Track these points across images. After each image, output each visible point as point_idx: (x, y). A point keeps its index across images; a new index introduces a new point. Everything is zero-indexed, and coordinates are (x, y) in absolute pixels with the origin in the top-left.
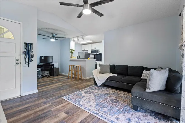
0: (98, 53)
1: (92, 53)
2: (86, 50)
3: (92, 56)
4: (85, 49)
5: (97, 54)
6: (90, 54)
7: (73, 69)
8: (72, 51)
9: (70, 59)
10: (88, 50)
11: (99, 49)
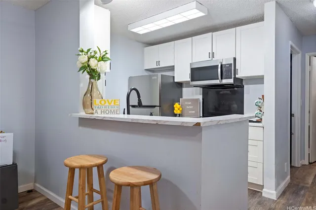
0: (231, 81)
1: (192, 80)
2: (162, 65)
3: (193, 94)
4: (158, 63)
5: (225, 81)
6: (180, 85)
7: (96, 186)
8: (93, 63)
9: (83, 114)
10: (172, 68)
11: (235, 59)
